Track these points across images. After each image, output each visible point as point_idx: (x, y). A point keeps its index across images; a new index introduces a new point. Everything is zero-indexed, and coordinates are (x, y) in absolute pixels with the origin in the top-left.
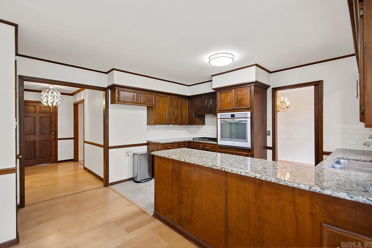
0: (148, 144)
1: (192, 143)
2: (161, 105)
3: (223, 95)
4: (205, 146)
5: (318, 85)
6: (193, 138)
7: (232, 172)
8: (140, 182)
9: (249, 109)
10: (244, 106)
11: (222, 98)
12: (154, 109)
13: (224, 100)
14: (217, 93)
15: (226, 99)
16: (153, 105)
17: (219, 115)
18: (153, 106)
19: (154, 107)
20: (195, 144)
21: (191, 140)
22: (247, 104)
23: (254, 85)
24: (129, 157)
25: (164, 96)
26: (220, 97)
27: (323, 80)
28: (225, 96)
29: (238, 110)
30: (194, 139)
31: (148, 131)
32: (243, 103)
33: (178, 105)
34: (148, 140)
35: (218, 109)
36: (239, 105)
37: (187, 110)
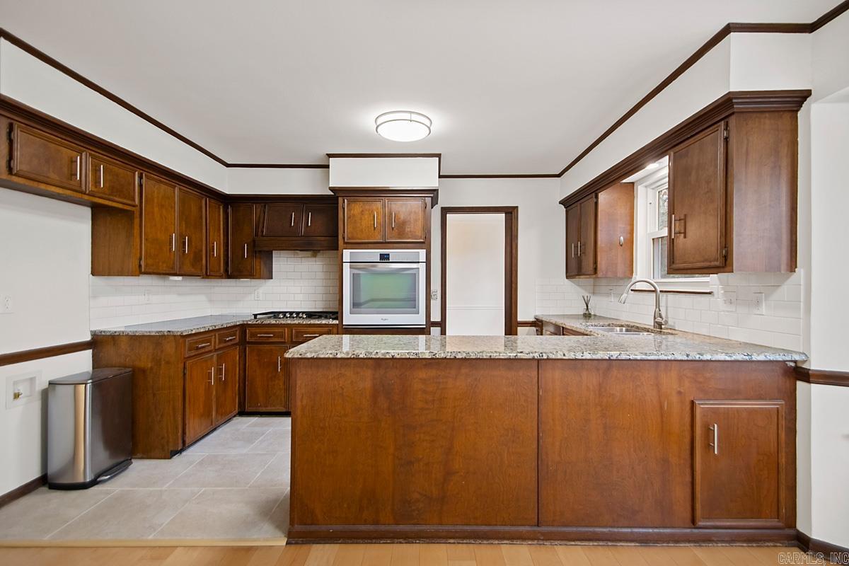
0: (97, 343)
1: (253, 330)
2: (156, 209)
3: (357, 208)
4: (299, 334)
5: (511, 213)
6: (255, 316)
7: (564, 358)
8: (94, 483)
9: (421, 245)
10: (409, 238)
11: (354, 215)
12: (137, 221)
13: (361, 219)
14: (340, 200)
15: (366, 216)
16: (134, 206)
17: (347, 254)
18: (133, 209)
19: (137, 214)
20: (266, 330)
21: (249, 319)
22: (417, 234)
23: (432, 195)
24: (21, 400)
25: (166, 184)
26: (349, 210)
27: (517, 207)
28: (362, 211)
29: (395, 245)
30: (258, 317)
31: (95, 297)
32: (407, 230)
33: (201, 217)
34: (94, 329)
35: (344, 238)
36: (399, 234)
37: (220, 236)
